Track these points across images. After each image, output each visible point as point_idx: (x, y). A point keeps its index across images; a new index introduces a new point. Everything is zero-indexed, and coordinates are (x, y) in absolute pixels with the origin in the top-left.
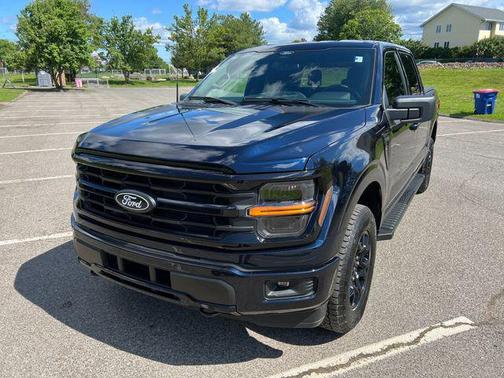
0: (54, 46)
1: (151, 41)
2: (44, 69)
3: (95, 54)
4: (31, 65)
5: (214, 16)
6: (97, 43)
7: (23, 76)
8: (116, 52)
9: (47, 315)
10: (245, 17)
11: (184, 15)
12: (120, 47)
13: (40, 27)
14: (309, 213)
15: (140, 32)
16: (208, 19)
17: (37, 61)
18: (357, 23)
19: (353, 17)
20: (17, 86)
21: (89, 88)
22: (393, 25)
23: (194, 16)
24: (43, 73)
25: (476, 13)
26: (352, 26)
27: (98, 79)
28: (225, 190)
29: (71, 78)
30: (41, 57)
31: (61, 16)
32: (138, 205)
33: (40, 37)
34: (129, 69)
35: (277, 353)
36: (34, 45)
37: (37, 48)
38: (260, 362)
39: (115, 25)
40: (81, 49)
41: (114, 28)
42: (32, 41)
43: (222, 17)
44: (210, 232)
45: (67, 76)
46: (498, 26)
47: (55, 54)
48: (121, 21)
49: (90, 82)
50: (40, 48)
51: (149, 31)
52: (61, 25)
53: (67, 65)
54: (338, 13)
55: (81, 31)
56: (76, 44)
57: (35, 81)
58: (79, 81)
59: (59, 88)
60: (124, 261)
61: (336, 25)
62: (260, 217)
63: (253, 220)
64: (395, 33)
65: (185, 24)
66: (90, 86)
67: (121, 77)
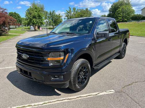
0: (34, 19)
1: (60, 17)
2: (32, 25)
3: (45, 21)
4: (28, 24)
5: (78, 9)
6: (46, 18)
7: (27, 27)
8: (51, 20)
9: (11, 83)
10: (87, 9)
11: (69, 9)
12: (52, 19)
13: (31, 15)
14: (62, 60)
15: (57, 15)
16: (76, 10)
17: (30, 23)
18: (121, 10)
19: (119, 8)
20: (25, 30)
21: (43, 30)
22: (132, 10)
23: (72, 10)
24: (32, 26)
26: (119, 11)
27: (46, 28)
28: (42, 54)
29: (39, 27)
30: (31, 22)
31: (36, 11)
32: (25, 57)
33: (31, 17)
34: (54, 25)
36: (29, 19)
37: (30, 20)
39: (50, 13)
40: (41, 20)
41: (50, 14)
42: (29, 18)
43: (80, 10)
44: (39, 64)
45: (38, 27)
47: (35, 21)
48: (52, 12)
49: (44, 28)
50: (31, 20)
51: (59, 14)
52: (36, 14)
53: (38, 24)
54: (115, 7)
55: (41, 15)
56: (40, 18)
57: (30, 29)
58: (41, 28)
59: (35, 30)
60: (24, 70)
61: (114, 10)
62: (50, 60)
63: (48, 61)
65: (69, 12)
66: (44, 30)
67: (52, 27)
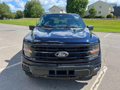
10: (4, 3)
19: (33, 6)
25: (59, 8)
26: (34, 8)
35: (87, 84)
38: (85, 86)
46: (63, 11)
61: (29, 8)
64: (43, 10)
